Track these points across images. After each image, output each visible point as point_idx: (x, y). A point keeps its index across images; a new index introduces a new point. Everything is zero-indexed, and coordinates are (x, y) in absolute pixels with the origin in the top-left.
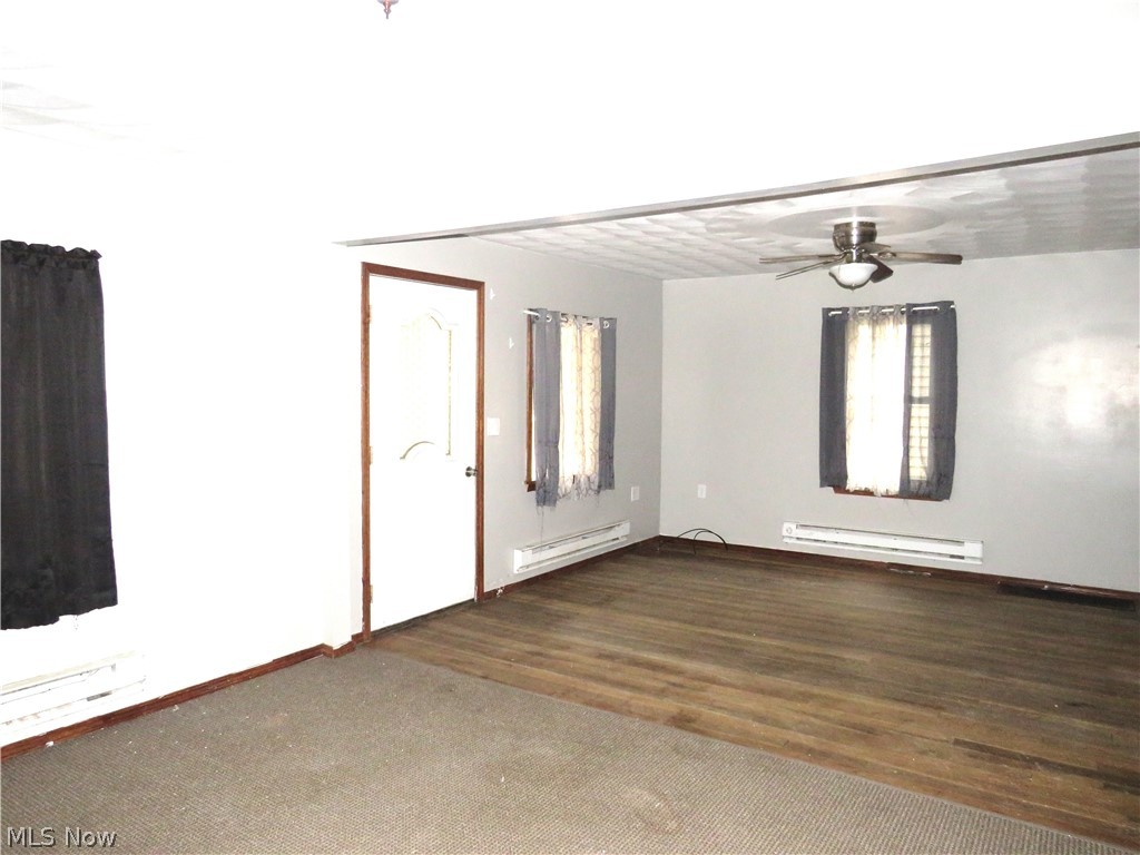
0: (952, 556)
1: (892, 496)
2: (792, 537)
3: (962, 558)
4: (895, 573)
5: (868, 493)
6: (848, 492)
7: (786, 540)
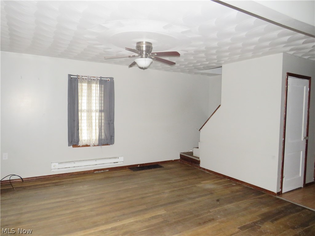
0: (114, 163)
1: (96, 146)
2: (56, 169)
3: (117, 162)
4: (97, 173)
5: (87, 146)
6: (79, 146)
7: (53, 170)
